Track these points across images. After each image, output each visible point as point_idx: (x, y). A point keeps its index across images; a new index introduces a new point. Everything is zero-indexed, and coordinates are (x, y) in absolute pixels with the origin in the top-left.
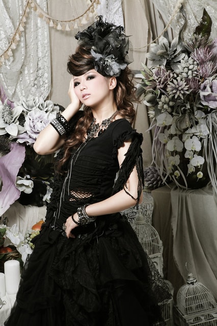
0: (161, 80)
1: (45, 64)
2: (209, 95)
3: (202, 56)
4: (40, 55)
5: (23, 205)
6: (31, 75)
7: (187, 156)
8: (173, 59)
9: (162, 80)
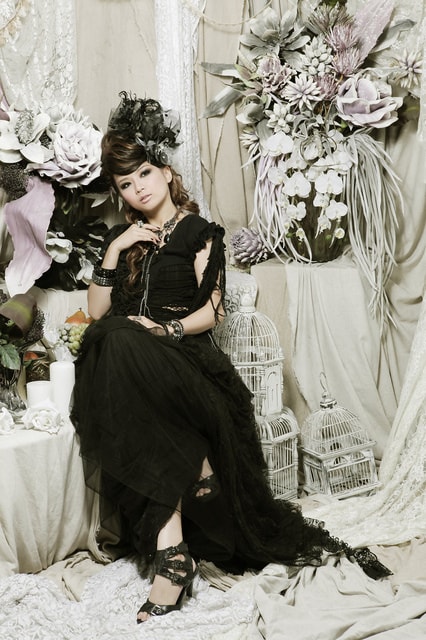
0: (273, 79)
1: (69, 48)
2: (353, 104)
3: (342, 38)
4: (60, 31)
5: (41, 288)
6: (45, 66)
7: (317, 203)
8: (287, 44)
9: (276, 78)
